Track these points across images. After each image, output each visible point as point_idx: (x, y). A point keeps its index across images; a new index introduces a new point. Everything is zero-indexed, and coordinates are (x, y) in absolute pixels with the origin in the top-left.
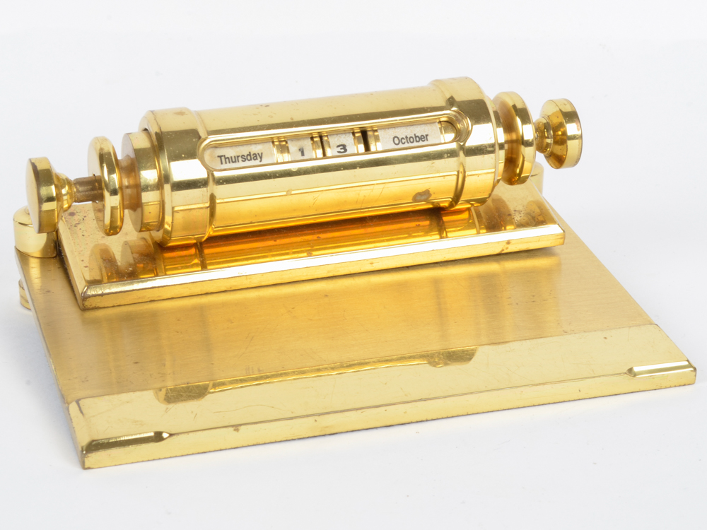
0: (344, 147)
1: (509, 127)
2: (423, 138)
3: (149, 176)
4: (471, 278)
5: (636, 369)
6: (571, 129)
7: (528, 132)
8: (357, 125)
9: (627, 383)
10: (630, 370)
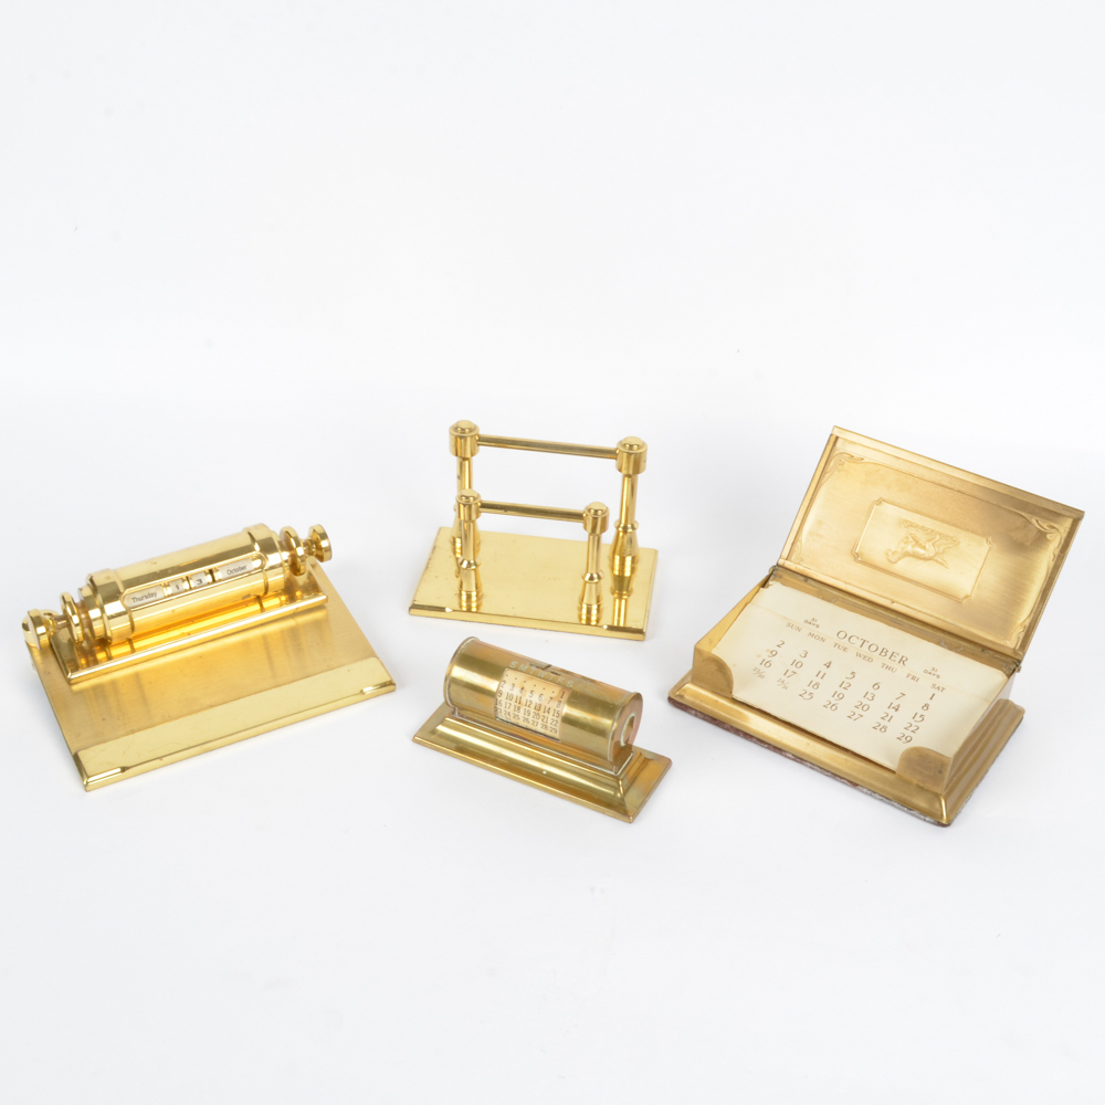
0: (200, 581)
1: (289, 548)
2: (243, 568)
3: (94, 613)
4: (282, 632)
5: (365, 690)
6: (324, 544)
7: (300, 551)
8: (207, 568)
9: (360, 697)
10: (362, 691)
